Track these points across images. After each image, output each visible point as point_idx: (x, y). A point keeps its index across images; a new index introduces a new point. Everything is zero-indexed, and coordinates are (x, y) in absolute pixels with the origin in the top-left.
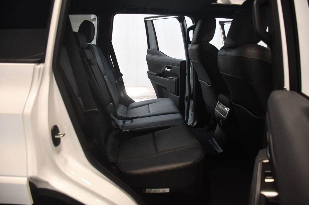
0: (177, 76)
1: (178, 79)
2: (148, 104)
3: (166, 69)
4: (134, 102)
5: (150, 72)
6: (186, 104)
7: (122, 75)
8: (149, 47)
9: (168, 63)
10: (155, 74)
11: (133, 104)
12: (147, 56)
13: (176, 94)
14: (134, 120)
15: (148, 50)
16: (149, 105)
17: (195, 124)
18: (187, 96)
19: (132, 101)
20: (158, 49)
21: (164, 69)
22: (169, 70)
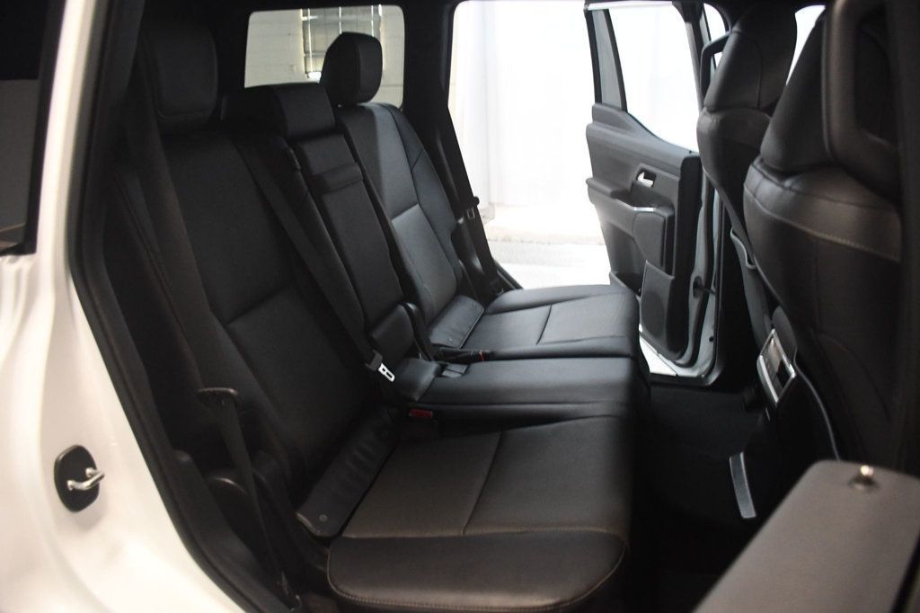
0: (672, 207)
1: (671, 219)
2: (550, 303)
3: (641, 178)
4: (518, 287)
5: (594, 183)
6: (694, 304)
7: (476, 201)
8: (598, 97)
9: (647, 160)
10: (609, 190)
11: (511, 297)
12: (588, 129)
13: (662, 265)
14: (476, 367)
15: (594, 109)
16: (555, 307)
17: (714, 377)
18: (698, 278)
19: (510, 284)
20: (624, 108)
21: (634, 178)
22: (649, 183)
